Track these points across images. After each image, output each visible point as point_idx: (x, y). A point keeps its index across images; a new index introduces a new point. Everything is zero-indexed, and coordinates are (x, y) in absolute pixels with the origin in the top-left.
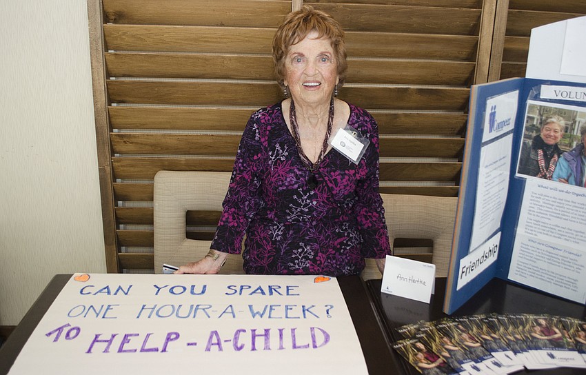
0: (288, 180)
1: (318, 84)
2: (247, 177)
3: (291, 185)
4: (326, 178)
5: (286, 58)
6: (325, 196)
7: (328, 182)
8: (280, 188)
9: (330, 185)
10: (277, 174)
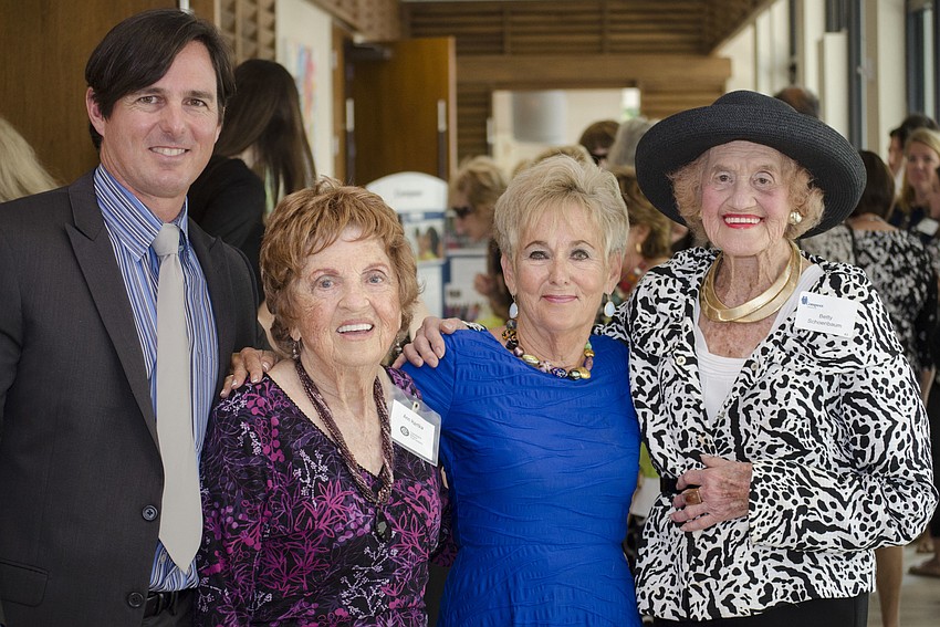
0: (352, 517)
1: (369, 327)
2: (250, 542)
3: (360, 526)
4: (407, 500)
5: (297, 282)
6: (416, 535)
7: (413, 505)
8: (342, 539)
9: (419, 510)
10: (328, 512)
